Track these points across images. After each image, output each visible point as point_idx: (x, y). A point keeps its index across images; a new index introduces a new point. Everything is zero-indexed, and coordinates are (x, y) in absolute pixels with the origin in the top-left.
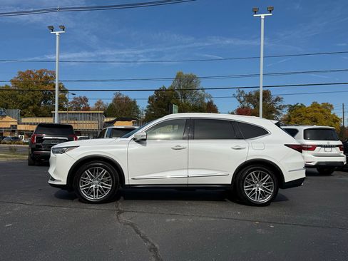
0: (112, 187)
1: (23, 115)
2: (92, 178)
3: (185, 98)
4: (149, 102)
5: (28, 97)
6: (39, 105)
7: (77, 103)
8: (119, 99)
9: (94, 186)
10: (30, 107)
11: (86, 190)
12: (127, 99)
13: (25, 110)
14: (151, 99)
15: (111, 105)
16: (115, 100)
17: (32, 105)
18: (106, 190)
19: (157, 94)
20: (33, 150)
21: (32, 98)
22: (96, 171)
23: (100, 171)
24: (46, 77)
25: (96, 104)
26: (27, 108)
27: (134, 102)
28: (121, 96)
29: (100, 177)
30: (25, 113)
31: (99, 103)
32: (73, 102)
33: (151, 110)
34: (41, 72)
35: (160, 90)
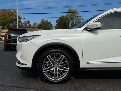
0: (69, 70)
1: (3, 29)
2: (52, 62)
3: (72, 20)
4: (56, 23)
5: (4, 21)
6: (10, 24)
7: (25, 24)
8: (43, 21)
9: (54, 69)
10: (5, 25)
11: (48, 72)
12: (47, 21)
13: (4, 27)
14: (57, 21)
15: (40, 24)
16: (42, 22)
17: (6, 24)
18: (64, 72)
19: (60, 19)
20: (6, 42)
21: (6, 21)
22: (56, 56)
23: (59, 56)
24: (12, 12)
25: (33, 24)
26: (4, 26)
27: (50, 23)
28: (44, 20)
29: (59, 62)
30: (4, 28)
31: (35, 23)
32: (24, 23)
33: (57, 26)
34: (10, 10)
35: (61, 17)
